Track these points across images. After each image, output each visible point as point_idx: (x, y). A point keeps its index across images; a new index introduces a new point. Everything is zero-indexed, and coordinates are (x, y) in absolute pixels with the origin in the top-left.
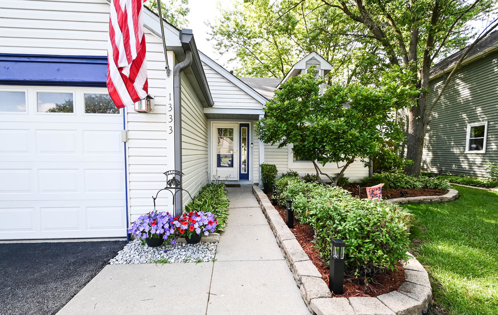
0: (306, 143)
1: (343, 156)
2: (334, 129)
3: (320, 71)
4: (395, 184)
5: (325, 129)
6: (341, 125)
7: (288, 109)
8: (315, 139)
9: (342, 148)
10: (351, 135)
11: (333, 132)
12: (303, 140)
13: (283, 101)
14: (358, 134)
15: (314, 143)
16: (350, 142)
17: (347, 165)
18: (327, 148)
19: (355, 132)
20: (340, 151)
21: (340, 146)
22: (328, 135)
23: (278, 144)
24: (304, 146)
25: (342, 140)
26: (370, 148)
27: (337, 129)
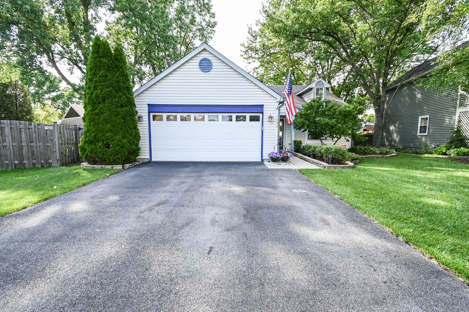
0: (317, 130)
1: (335, 136)
2: (330, 124)
3: (324, 88)
4: (364, 151)
5: (327, 124)
6: (334, 122)
7: (309, 114)
8: (322, 128)
9: (334, 132)
10: (338, 126)
11: (330, 125)
12: (316, 129)
13: (307, 111)
14: (341, 126)
15: (321, 130)
16: (337, 129)
17: (337, 141)
18: (327, 132)
19: (339, 125)
20: (333, 133)
21: (333, 131)
22: (328, 126)
23: (302, 130)
24: (316, 131)
25: (334, 129)
26: (346, 132)
27: (332, 124)
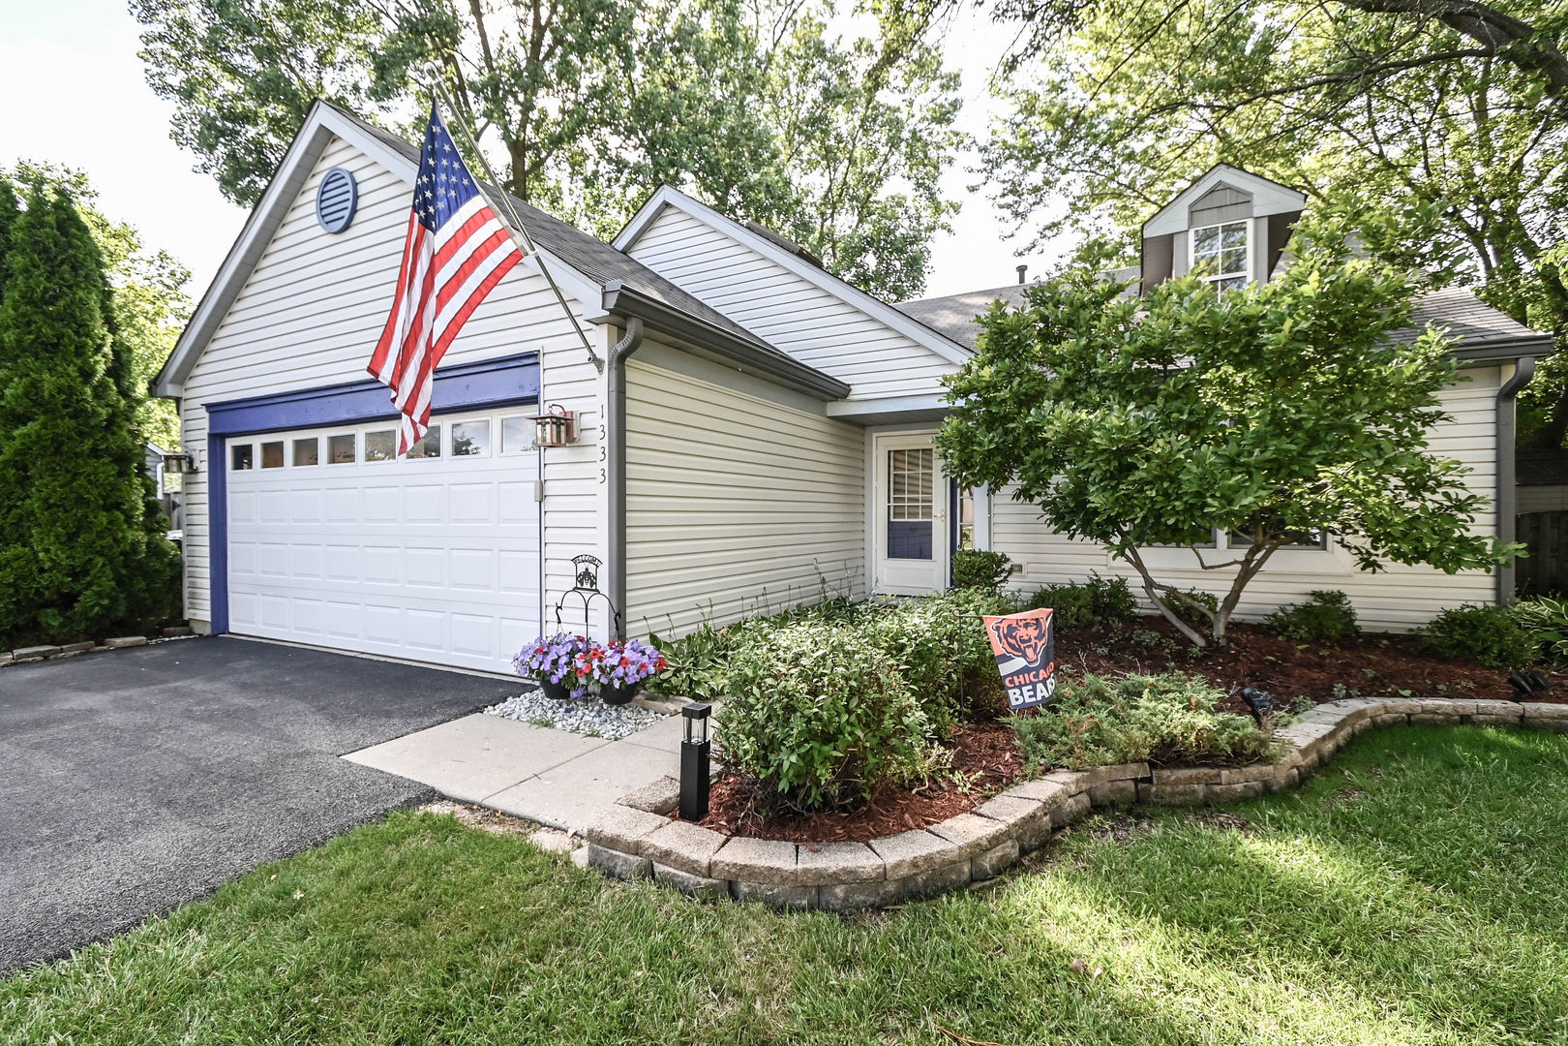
2: (1100, 440)
3: (1250, 224)
5: (1081, 441)
17: (1248, 560)
27: (1112, 441)
